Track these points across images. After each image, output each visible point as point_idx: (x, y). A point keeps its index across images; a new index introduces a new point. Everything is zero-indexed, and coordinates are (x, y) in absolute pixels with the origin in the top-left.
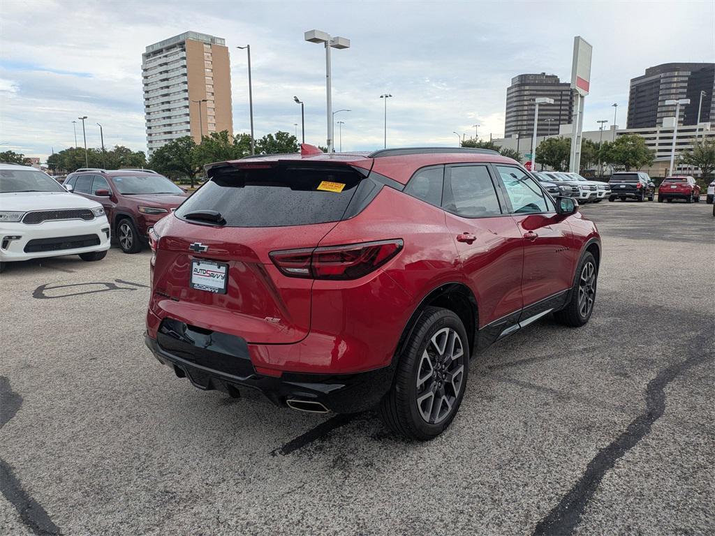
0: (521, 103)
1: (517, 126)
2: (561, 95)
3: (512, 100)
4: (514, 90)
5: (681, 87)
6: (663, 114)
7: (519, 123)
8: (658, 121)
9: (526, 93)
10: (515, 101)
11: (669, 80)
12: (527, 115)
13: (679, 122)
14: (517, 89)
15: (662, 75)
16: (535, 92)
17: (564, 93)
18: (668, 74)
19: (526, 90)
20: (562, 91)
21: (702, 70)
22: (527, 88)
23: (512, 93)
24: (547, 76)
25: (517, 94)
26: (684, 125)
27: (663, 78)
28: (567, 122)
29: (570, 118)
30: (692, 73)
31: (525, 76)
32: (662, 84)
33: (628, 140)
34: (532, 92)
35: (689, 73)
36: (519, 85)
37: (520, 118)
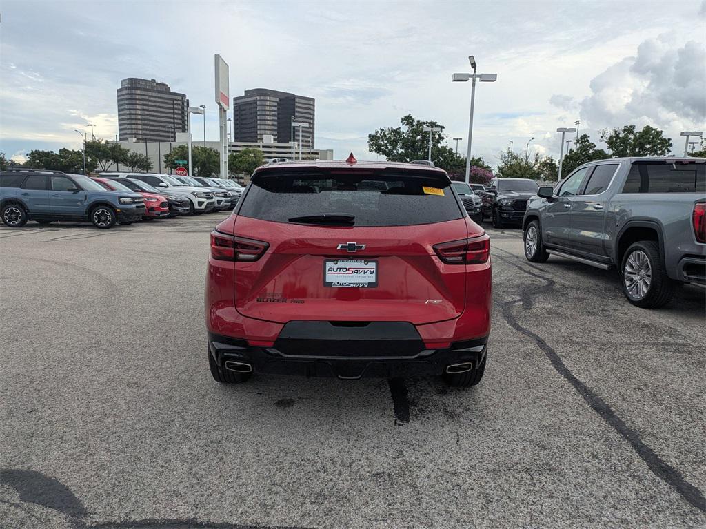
0: (134, 107)
1: (132, 129)
2: (173, 104)
3: (123, 102)
4: (124, 92)
5: (273, 111)
6: (262, 132)
7: (134, 127)
8: (259, 137)
9: (138, 97)
10: (127, 104)
11: (264, 103)
12: (141, 120)
13: (274, 139)
14: (127, 92)
15: (258, 98)
16: (147, 98)
17: (175, 102)
18: (262, 98)
19: (138, 94)
20: (173, 100)
21: (287, 98)
22: (138, 92)
23: (123, 95)
24: (157, 84)
25: (128, 97)
26: (278, 142)
27: (259, 101)
28: (181, 130)
29: (183, 127)
30: (280, 100)
31: (135, 80)
32: (259, 105)
33: (250, 152)
34: (144, 98)
35: (277, 100)
36: (129, 88)
37: (134, 122)
